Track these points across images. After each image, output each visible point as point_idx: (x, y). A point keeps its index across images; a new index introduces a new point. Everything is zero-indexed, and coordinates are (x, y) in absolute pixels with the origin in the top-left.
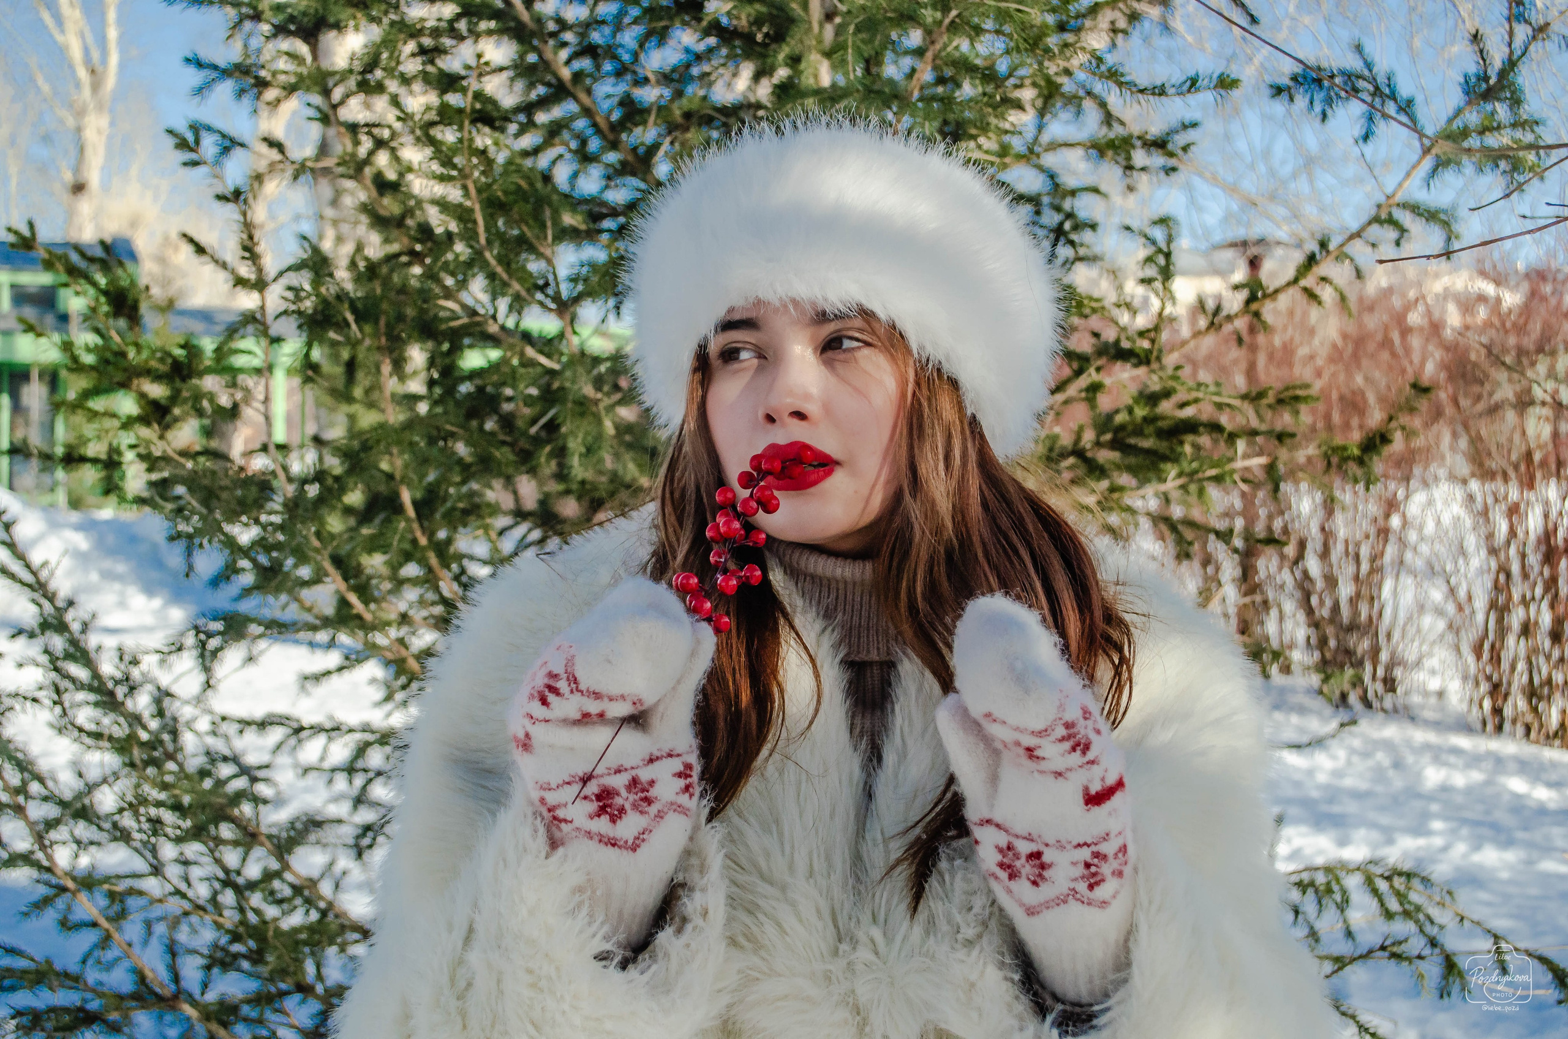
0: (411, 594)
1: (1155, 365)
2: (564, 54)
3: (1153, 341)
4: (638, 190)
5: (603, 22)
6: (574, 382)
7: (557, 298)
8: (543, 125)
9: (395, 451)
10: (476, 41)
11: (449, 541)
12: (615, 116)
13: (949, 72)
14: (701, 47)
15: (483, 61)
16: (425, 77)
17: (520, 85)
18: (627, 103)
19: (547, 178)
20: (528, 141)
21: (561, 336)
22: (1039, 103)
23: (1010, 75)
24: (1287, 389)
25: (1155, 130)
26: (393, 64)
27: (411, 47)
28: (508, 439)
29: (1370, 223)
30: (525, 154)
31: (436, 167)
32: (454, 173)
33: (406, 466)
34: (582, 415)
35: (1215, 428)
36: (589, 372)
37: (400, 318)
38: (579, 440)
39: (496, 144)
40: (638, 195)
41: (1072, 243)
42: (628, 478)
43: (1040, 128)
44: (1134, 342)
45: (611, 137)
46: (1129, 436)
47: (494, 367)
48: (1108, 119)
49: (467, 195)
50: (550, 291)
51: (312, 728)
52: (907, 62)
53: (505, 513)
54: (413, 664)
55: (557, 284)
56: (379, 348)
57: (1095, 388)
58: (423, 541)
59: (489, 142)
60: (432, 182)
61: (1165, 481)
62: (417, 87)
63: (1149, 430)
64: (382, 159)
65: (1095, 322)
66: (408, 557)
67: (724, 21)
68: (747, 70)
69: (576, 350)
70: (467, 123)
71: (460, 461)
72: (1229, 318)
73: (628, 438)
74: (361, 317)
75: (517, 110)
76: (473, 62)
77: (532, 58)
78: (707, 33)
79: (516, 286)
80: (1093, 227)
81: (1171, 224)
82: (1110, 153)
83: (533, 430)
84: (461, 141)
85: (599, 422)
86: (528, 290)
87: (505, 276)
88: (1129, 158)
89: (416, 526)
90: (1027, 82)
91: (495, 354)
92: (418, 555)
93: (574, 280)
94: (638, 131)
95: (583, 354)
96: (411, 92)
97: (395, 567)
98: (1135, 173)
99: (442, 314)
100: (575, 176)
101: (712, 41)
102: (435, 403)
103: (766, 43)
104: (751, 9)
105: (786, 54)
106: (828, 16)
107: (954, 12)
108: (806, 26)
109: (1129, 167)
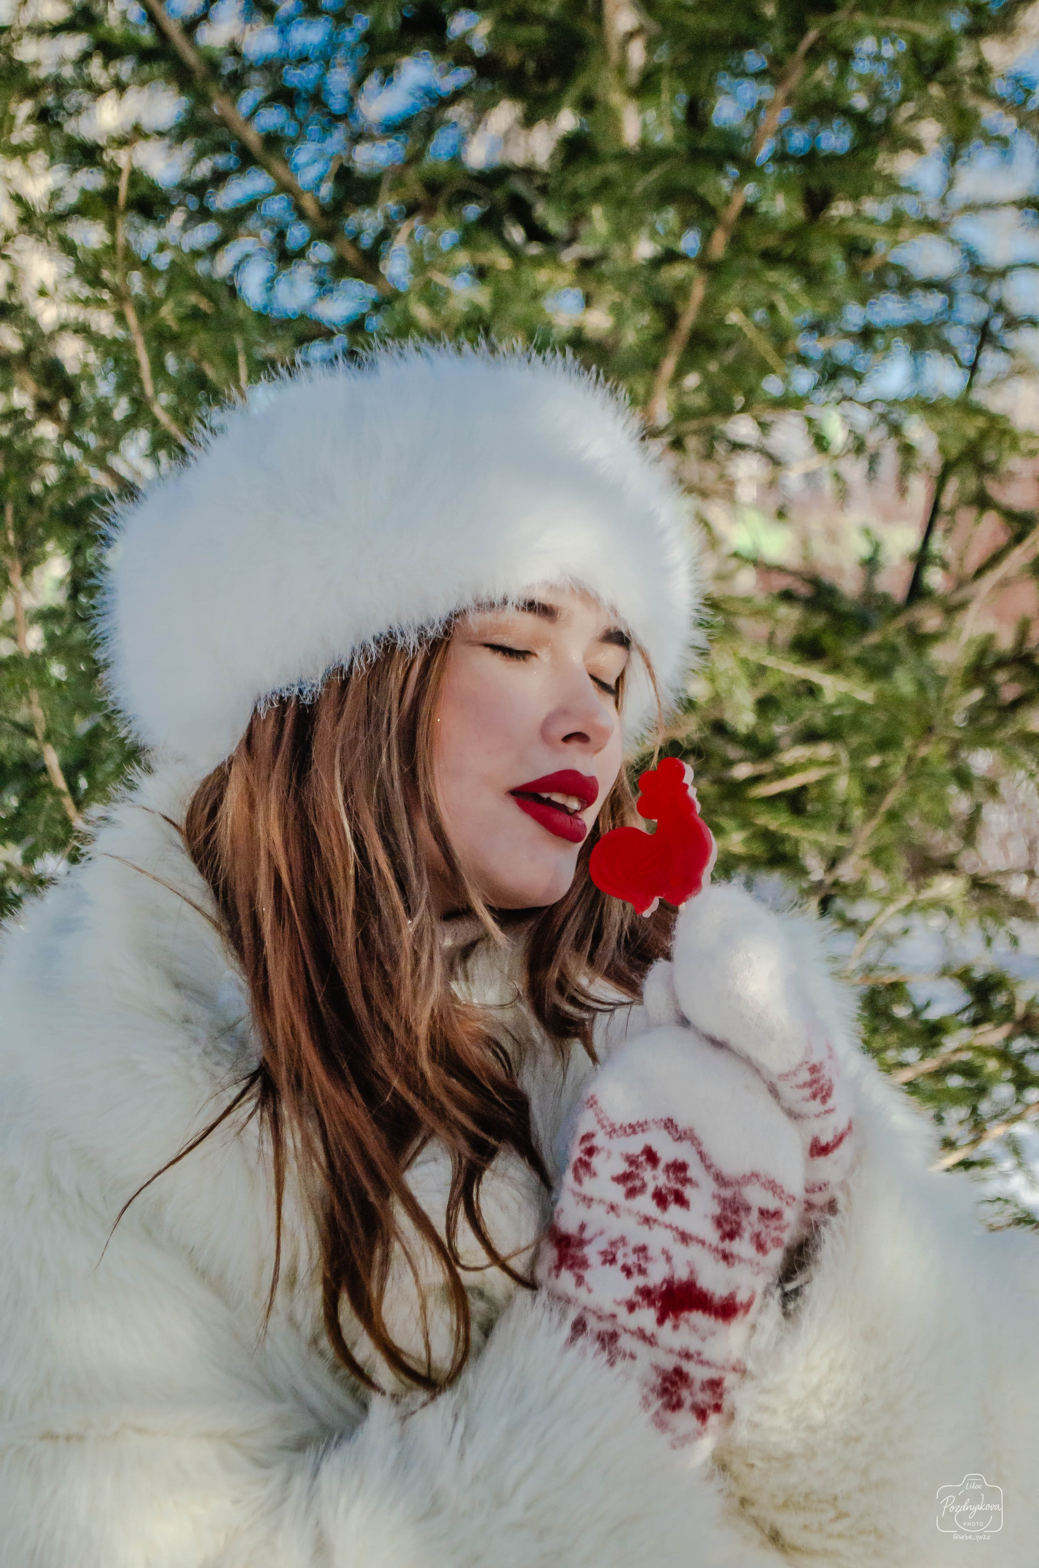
4: (364, 298)
5: (304, 58)
8: (221, 211)
12: (326, 190)
14: (447, 84)
17: (183, 155)
18: (343, 176)
19: (231, 288)
22: (947, 142)
30: (196, 254)
31: (75, 286)
32: (106, 295)
40: (366, 308)
41: (1006, 350)
43: (950, 181)
49: (123, 322)
62: (39, 159)
67: (481, 47)
70: (120, 216)
75: (184, 188)
77: (202, 114)
78: (456, 64)
90: (928, 112)
94: (362, 213)
97: (30, 861)
100: (270, 284)
103: (543, 75)
104: (523, 33)
105: (573, 93)
106: (630, 36)
107: (812, 35)
108: (600, 54)
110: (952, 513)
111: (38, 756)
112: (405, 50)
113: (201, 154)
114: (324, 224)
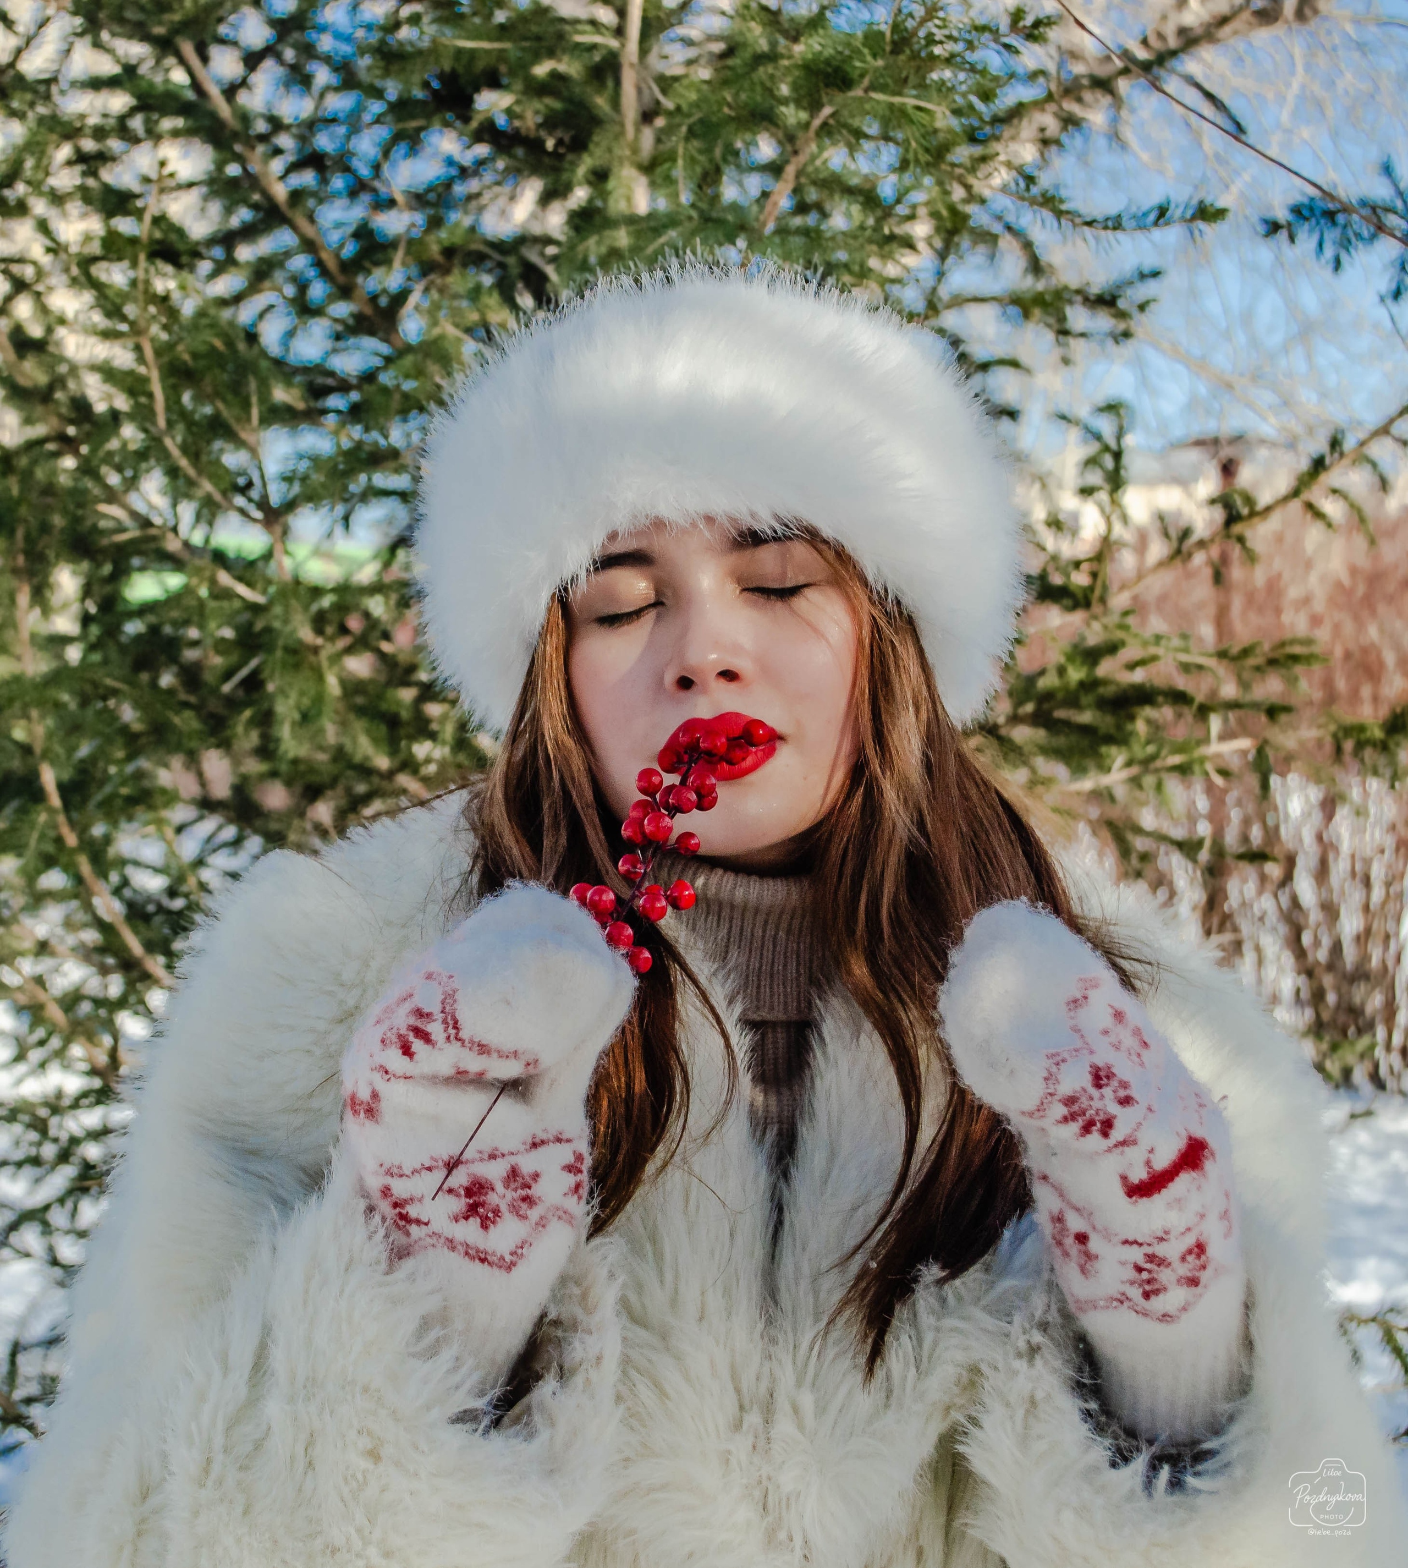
0: (53, 914)
1: (1096, 608)
2: (277, 166)
3: (1094, 575)
4: (377, 354)
5: (334, 120)
6: (286, 621)
7: (263, 504)
8: (248, 263)
9: (34, 713)
10: (156, 145)
11: (107, 840)
13: (812, 195)
14: (468, 158)
15: (166, 171)
16: (85, 194)
17: (215, 208)
18: (363, 233)
19: (252, 337)
20: (225, 285)
21: (268, 556)
22: (938, 243)
23: (898, 201)
24: (1280, 645)
25: (1098, 283)
26: (40, 175)
27: (65, 152)
28: (192, 699)
30: (223, 302)
31: (97, 318)
32: (124, 327)
33: (50, 735)
34: (297, 666)
35: (1179, 697)
36: (306, 608)
37: (45, 528)
38: (292, 701)
39: (182, 287)
40: (377, 362)
42: (358, 758)
43: (940, 275)
44: (1068, 576)
45: (341, 279)
46: (1058, 707)
47: (174, 600)
48: (1036, 267)
49: (141, 359)
50: (255, 494)
52: (754, 183)
53: (186, 803)
54: (55, 1013)
55: (264, 485)
56: (15, 571)
58: (71, 840)
59: (172, 285)
60: (93, 340)
61: (1109, 770)
62: (75, 207)
63: (1086, 699)
64: (23, 308)
66: (49, 862)
67: (501, 121)
68: (531, 190)
69: (288, 577)
70: (142, 257)
71: (126, 733)
72: (1201, 544)
73: (360, 700)
75: (212, 241)
76: (154, 176)
77: (233, 170)
78: (478, 137)
79: (207, 486)
81: (1122, 411)
82: (1037, 312)
83: (227, 688)
84: (134, 283)
85: (320, 678)
86: (224, 493)
87: (191, 472)
88: (1062, 319)
89: (61, 819)
90: (922, 211)
91: (175, 581)
92: (64, 859)
93: (288, 479)
94: (378, 273)
95: (297, 582)
96: (65, 215)
97: (31, 876)
98: (1072, 341)
99: (103, 524)
100: (290, 334)
101: (482, 150)
102: (92, 648)
103: (560, 152)
105: (587, 165)
107: (827, 111)
108: (617, 128)
109: (1063, 332)
111: (35, 775)
114: (342, 282)
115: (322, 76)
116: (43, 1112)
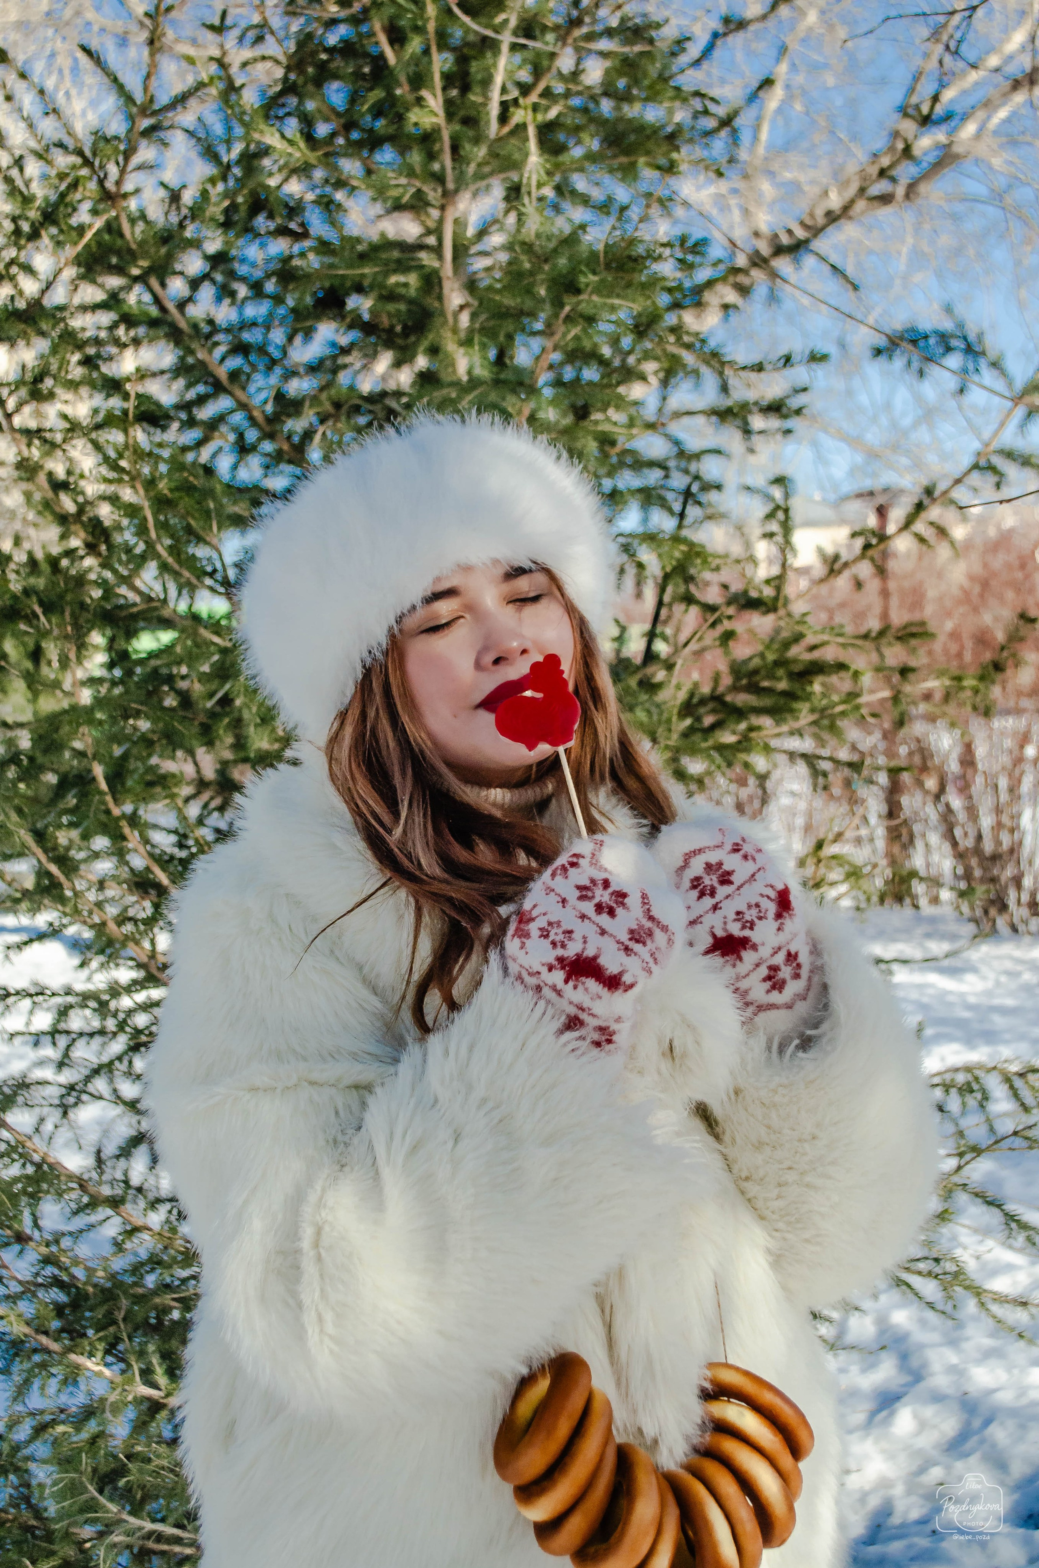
0: (104, 864)
1: (781, 611)
2: (217, 354)
3: (777, 589)
4: (294, 476)
5: (254, 324)
7: (224, 582)
8: (203, 421)
9: (84, 730)
12: (269, 408)
14: (344, 340)
16: (93, 385)
17: (178, 386)
18: (280, 397)
19: (209, 471)
20: (189, 436)
21: (229, 616)
22: (662, 375)
23: (633, 349)
24: (905, 627)
25: (770, 395)
26: (62, 373)
27: (77, 357)
28: (188, 714)
29: (970, 470)
30: (187, 448)
31: (105, 472)
33: (97, 743)
35: (841, 667)
38: (254, 711)
41: (699, 503)
43: (664, 398)
44: (760, 591)
46: (763, 679)
47: (168, 649)
48: (726, 389)
50: (218, 576)
51: (18, 993)
52: (536, 344)
53: (188, 784)
54: (112, 927)
55: (225, 570)
56: (65, 637)
57: (728, 636)
58: (116, 811)
60: (103, 484)
61: (798, 718)
62: (84, 391)
63: (781, 672)
65: (725, 576)
67: (366, 317)
68: (386, 358)
70: (131, 423)
71: (143, 738)
72: (846, 565)
74: (49, 608)
75: (178, 407)
77: (190, 360)
78: (350, 327)
79: (185, 573)
80: (719, 487)
81: (787, 482)
82: (730, 419)
83: (209, 706)
86: (198, 577)
88: (746, 423)
89: (108, 797)
90: (650, 357)
91: (166, 637)
92: (110, 826)
93: (237, 563)
94: (291, 421)
98: (753, 437)
99: (122, 602)
100: (235, 467)
101: (354, 335)
103: (406, 334)
104: (391, 307)
105: (425, 344)
106: (462, 307)
107: (568, 308)
108: (442, 319)
109: (747, 432)
110: (670, 605)
111: (90, 771)
112: (318, 318)
113: (189, 386)
114: (268, 429)
115: (242, 291)
116: (106, 997)
